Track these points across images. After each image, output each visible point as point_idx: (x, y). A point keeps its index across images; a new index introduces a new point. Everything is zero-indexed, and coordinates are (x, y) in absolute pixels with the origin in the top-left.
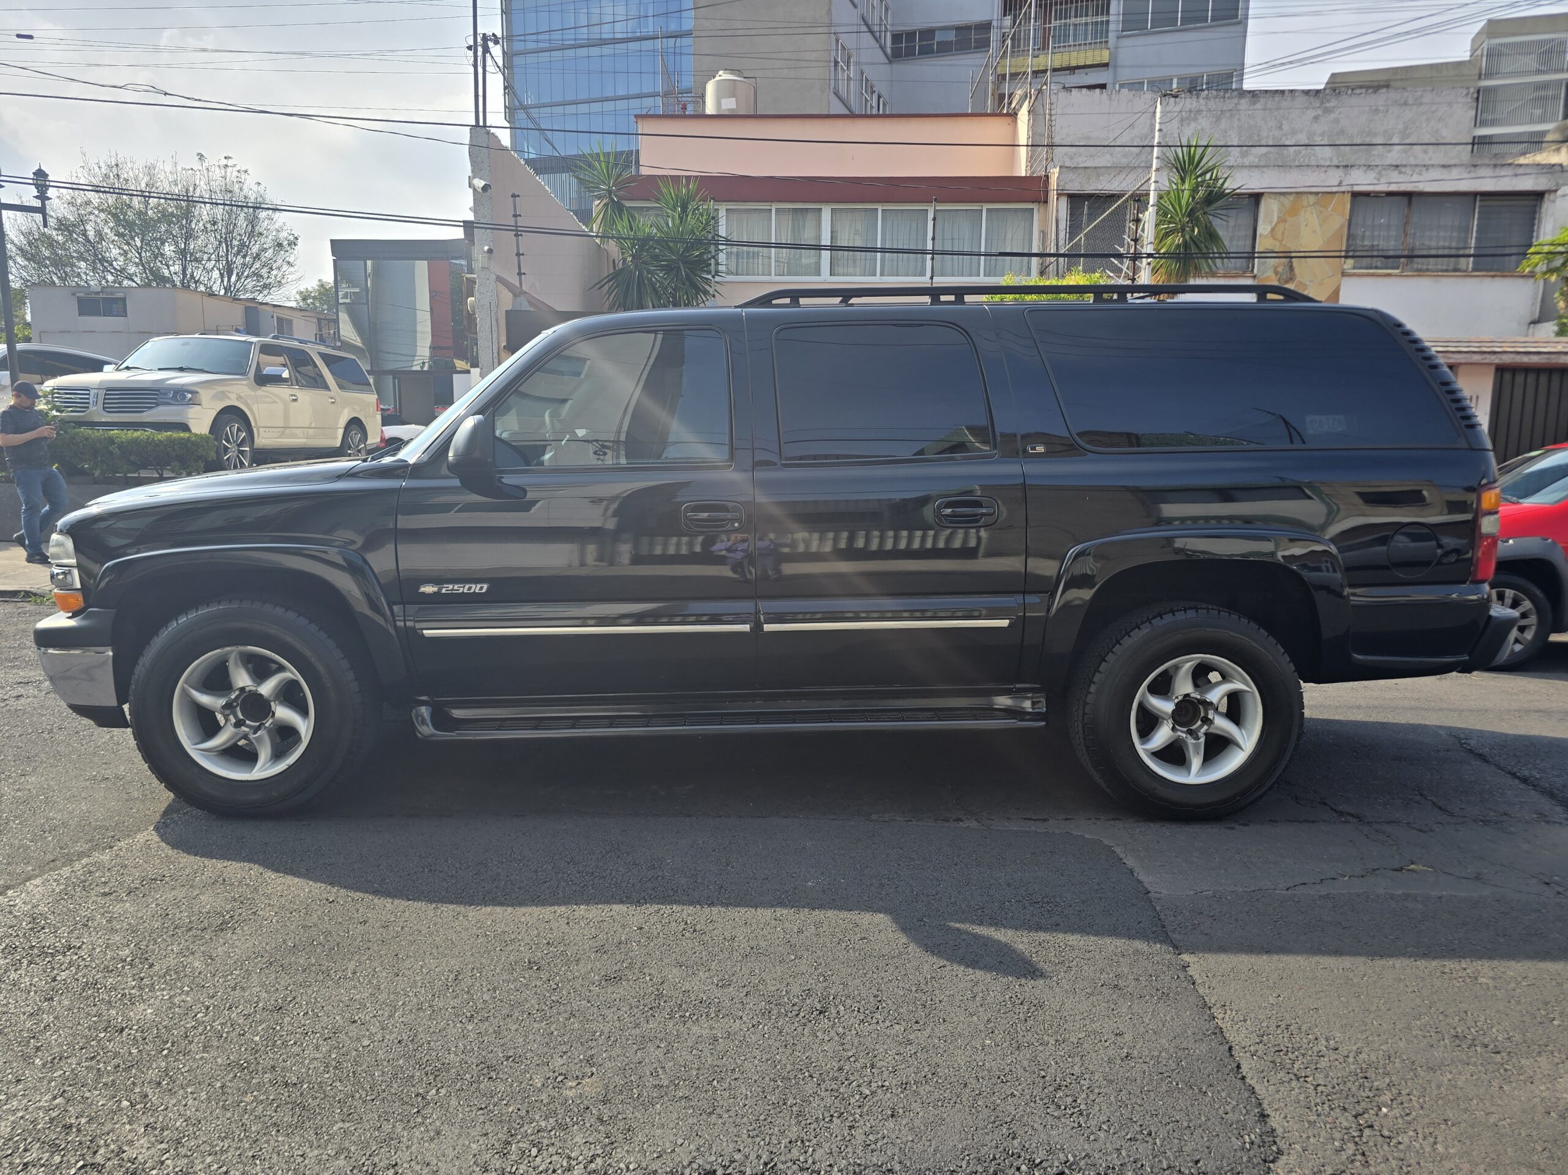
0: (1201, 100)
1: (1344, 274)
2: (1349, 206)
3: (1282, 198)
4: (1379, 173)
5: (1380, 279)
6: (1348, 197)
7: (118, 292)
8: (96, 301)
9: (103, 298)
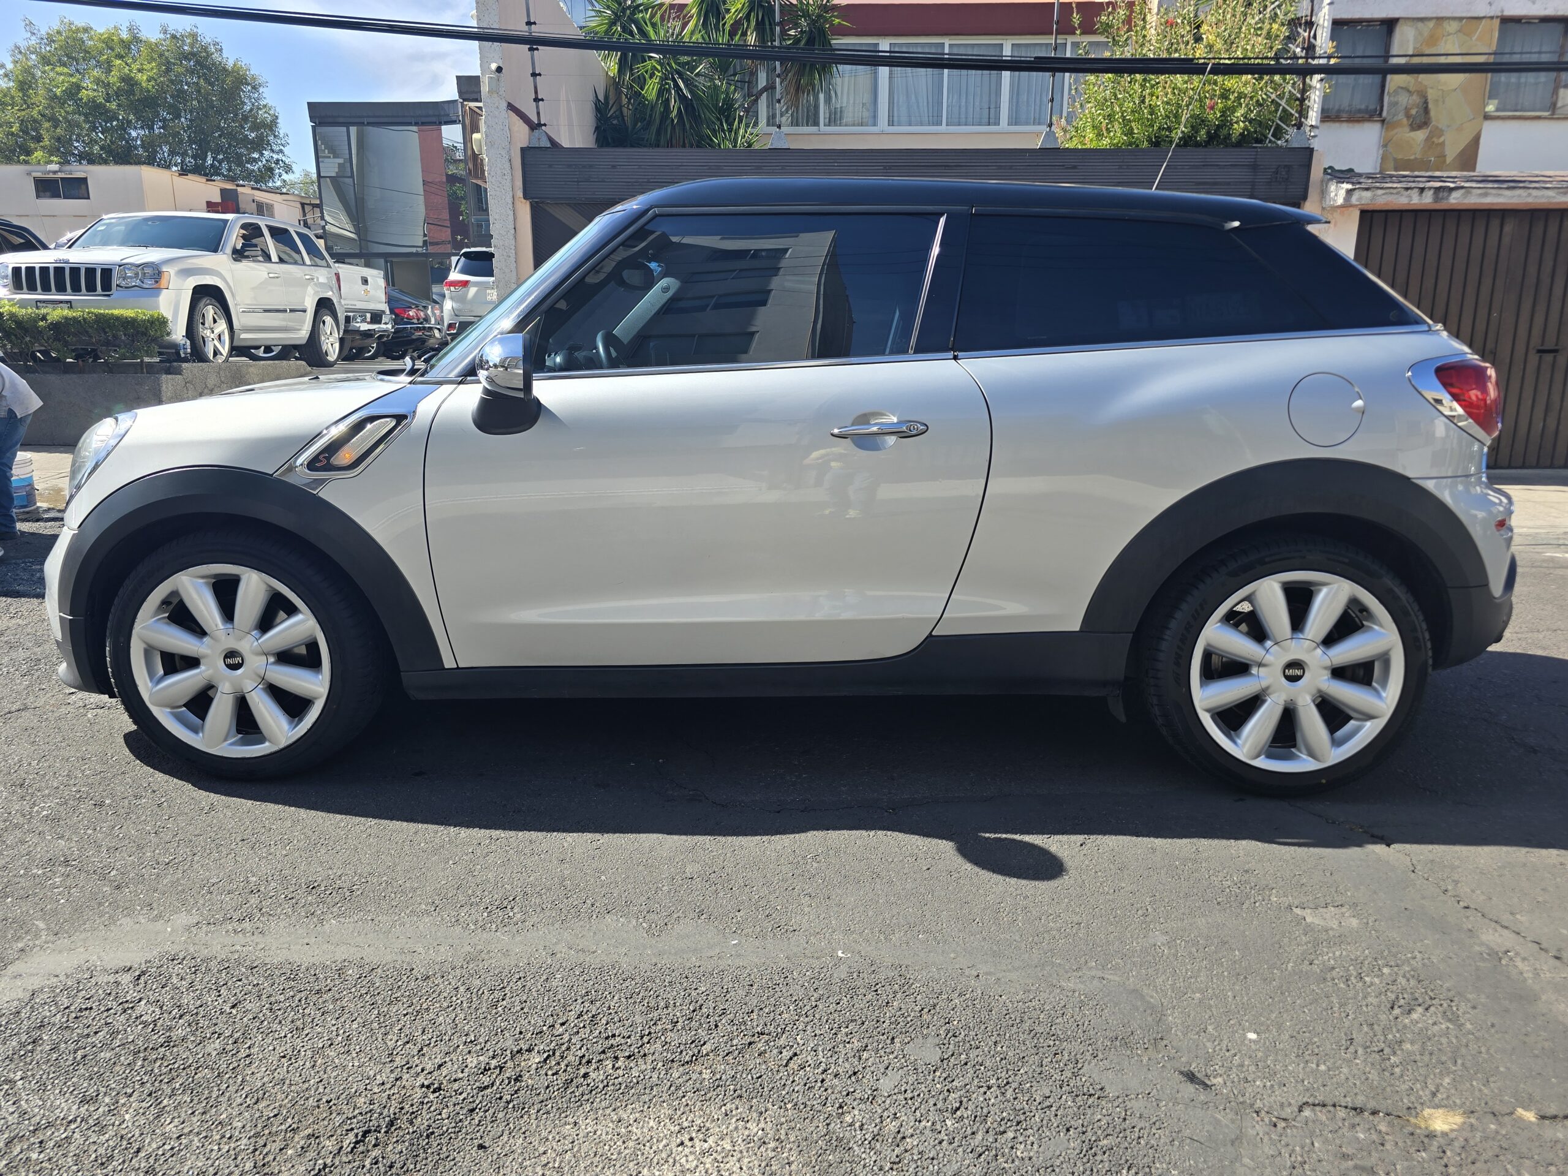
1: (1487, 117)
2: (1497, 35)
3: (1420, 25)
5: (1528, 123)
6: (1497, 22)
7: (78, 170)
8: (54, 182)
9: (62, 178)
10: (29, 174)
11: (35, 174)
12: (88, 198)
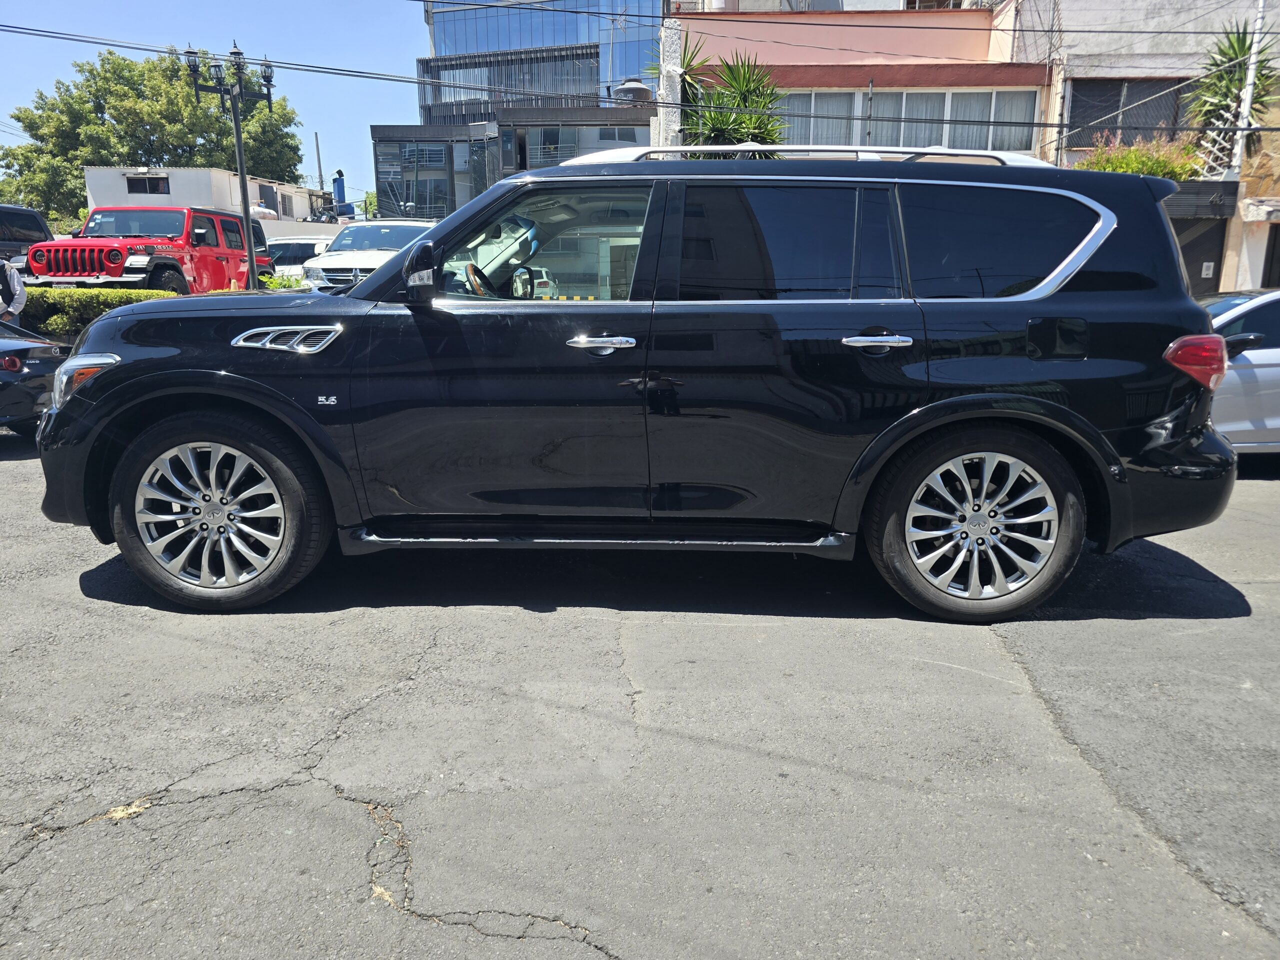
7: (161, 172)
8: (142, 181)
9: (149, 178)
10: (124, 175)
11: (128, 175)
12: (169, 193)
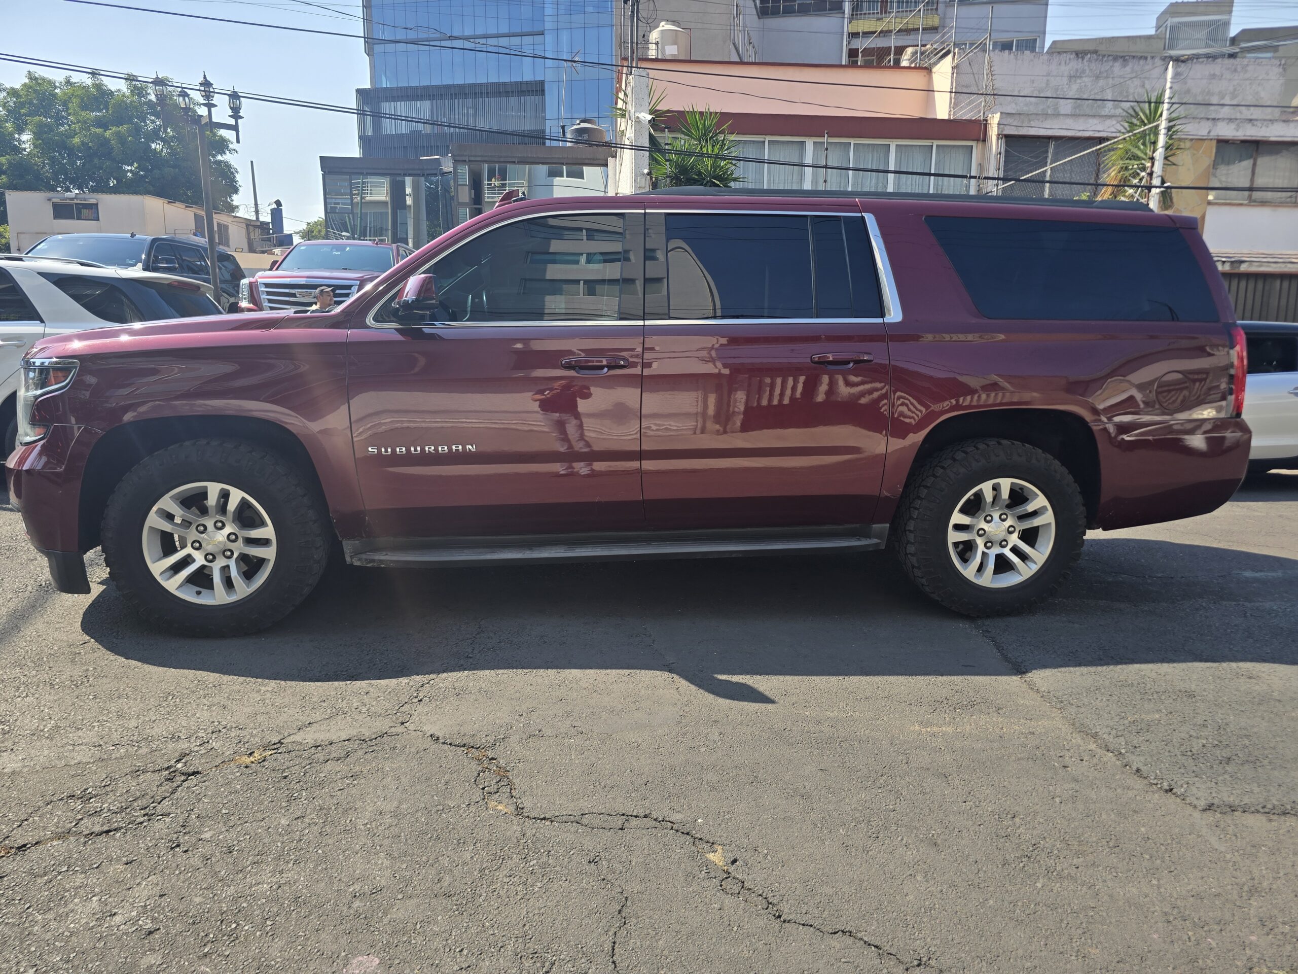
0: (1085, 61)
1: (1209, 203)
2: (1214, 150)
4: (1238, 125)
5: (1234, 208)
6: (1215, 141)
7: (92, 199)
8: (70, 206)
9: (76, 204)
10: (50, 200)
11: (55, 200)
12: (98, 219)
